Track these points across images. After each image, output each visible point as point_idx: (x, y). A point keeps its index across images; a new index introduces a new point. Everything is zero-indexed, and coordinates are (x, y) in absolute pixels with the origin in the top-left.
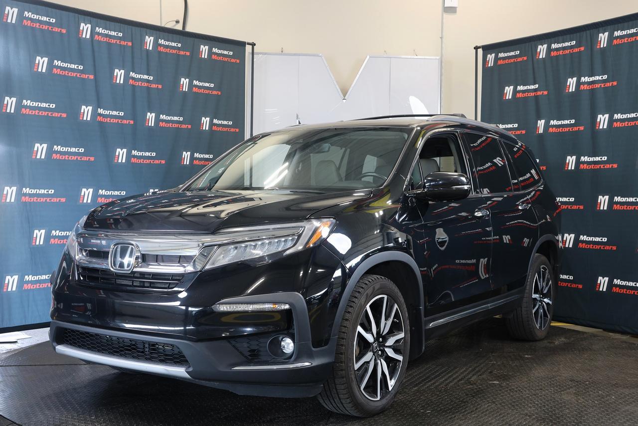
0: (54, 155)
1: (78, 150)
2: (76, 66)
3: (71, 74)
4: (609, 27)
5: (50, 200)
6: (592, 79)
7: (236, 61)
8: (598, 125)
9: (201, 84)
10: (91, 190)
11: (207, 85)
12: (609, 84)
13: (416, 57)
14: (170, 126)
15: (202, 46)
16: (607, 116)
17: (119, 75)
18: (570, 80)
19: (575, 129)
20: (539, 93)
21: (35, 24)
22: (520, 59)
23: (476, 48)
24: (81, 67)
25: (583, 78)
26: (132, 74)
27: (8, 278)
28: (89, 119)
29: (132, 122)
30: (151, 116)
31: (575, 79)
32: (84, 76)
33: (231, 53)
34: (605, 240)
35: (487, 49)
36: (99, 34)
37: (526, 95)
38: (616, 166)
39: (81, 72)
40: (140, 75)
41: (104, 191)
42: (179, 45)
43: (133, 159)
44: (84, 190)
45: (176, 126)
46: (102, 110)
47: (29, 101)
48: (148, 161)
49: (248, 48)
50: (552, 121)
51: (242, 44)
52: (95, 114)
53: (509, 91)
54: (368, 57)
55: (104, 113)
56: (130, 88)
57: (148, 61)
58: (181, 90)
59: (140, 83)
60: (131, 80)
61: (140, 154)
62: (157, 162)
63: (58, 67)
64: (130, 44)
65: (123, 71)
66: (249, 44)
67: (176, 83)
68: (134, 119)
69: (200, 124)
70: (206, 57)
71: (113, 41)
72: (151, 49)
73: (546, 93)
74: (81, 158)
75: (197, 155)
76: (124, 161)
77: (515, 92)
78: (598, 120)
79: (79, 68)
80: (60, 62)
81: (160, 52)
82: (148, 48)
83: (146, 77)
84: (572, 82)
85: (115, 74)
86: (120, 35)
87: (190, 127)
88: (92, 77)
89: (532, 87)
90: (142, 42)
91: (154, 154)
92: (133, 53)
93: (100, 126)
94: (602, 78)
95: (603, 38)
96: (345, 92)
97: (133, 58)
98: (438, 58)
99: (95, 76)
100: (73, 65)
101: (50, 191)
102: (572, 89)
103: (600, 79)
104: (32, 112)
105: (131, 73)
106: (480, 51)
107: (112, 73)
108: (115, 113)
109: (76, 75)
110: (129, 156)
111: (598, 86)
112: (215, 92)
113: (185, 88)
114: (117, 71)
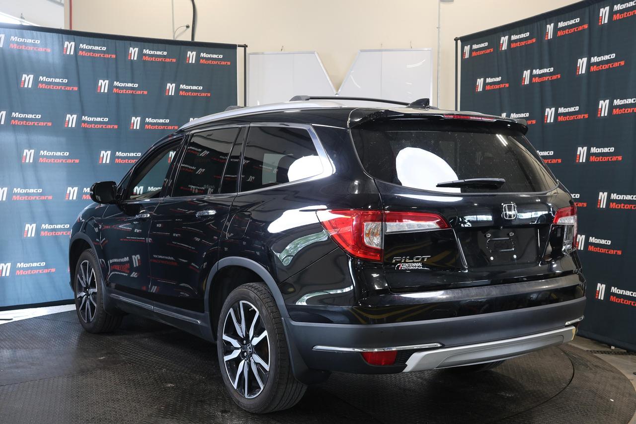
0: (41, 159)
1: (63, 154)
2: (61, 80)
3: (56, 87)
4: (554, 18)
5: (39, 198)
6: (542, 71)
7: (227, 63)
8: (545, 119)
9: (188, 87)
10: (76, 189)
11: (195, 88)
12: (554, 77)
13: (409, 49)
14: (156, 128)
15: (189, 53)
16: (553, 110)
17: (104, 85)
18: (525, 72)
19: (529, 122)
20: (502, 86)
21: (20, 47)
22: (488, 51)
23: (456, 40)
24: (65, 81)
25: (534, 71)
26: (116, 84)
27: (2, 265)
28: (74, 126)
29: (116, 127)
30: (136, 121)
31: (529, 71)
32: (68, 88)
33: (221, 56)
35: (466, 40)
36: (83, 50)
37: (493, 87)
38: (560, 162)
39: (66, 85)
40: (125, 84)
42: (165, 53)
43: (116, 159)
45: (162, 127)
46: (86, 117)
47: (17, 114)
48: (133, 161)
49: (240, 51)
50: (512, 114)
51: (233, 47)
52: (79, 121)
53: (480, 83)
54: (359, 52)
55: (88, 120)
56: (114, 96)
57: (133, 71)
58: (167, 94)
59: (124, 90)
60: (115, 89)
61: (125, 155)
63: (43, 82)
64: (114, 56)
65: (107, 82)
66: (240, 46)
67: (163, 88)
68: (118, 124)
70: (194, 62)
71: (97, 55)
72: (135, 59)
73: (507, 85)
74: (65, 161)
76: (108, 162)
77: (485, 84)
78: (546, 114)
80: (45, 77)
81: (145, 61)
82: (132, 59)
83: (130, 85)
84: (527, 74)
85: (100, 85)
86: (104, 49)
87: (176, 128)
88: (76, 89)
89: (497, 79)
90: (126, 53)
91: (139, 154)
92: (116, 64)
93: (84, 132)
95: (550, 28)
96: (337, 87)
97: (117, 68)
98: (430, 49)
99: (79, 88)
100: (58, 80)
101: (39, 190)
102: (526, 82)
103: (548, 71)
104: (20, 123)
105: (115, 82)
106: (459, 42)
107: (96, 83)
108: (99, 119)
109: (61, 88)
110: (113, 157)
111: (546, 79)
112: (203, 94)
113: (172, 92)
114: (101, 81)
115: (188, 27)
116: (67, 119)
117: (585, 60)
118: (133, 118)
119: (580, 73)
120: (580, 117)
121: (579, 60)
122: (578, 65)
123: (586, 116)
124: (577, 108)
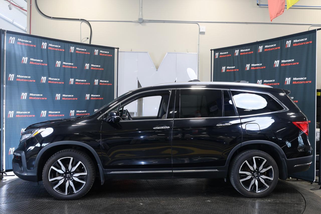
0: (30, 97)
1: (40, 95)
2: (40, 60)
3: (38, 64)
4: (263, 44)
5: (28, 116)
6: (256, 65)
11: (97, 66)
12: (262, 68)
13: (188, 53)
15: (95, 50)
17: (58, 63)
18: (247, 65)
20: (235, 70)
21: (22, 44)
22: (228, 56)
23: (211, 50)
24: (42, 61)
25: (252, 65)
26: (64, 63)
27: (10, 149)
28: (45, 82)
29: (63, 83)
30: (72, 80)
32: (43, 64)
33: (108, 52)
35: (216, 51)
36: (50, 47)
37: (230, 70)
39: (42, 63)
40: (68, 63)
41: (51, 112)
43: (63, 98)
44: (43, 111)
45: (83, 84)
46: (50, 78)
47: (19, 76)
48: (70, 99)
49: (116, 50)
51: (113, 49)
52: (47, 80)
53: (224, 68)
54: (167, 53)
56: (63, 69)
57: (72, 57)
58: (85, 69)
59: (68, 66)
60: (63, 65)
61: (67, 96)
62: (74, 99)
63: (32, 61)
64: (63, 50)
65: (60, 62)
66: (116, 48)
67: (84, 66)
69: (94, 82)
70: (97, 54)
71: (56, 49)
72: (73, 52)
73: (238, 70)
74: (41, 98)
75: (92, 95)
76: (59, 99)
77: (226, 69)
78: (258, 82)
79: (41, 61)
80: (33, 59)
81: (77, 53)
82: (71, 52)
83: (70, 64)
84: (248, 66)
86: (60, 47)
87: (89, 84)
88: (46, 65)
89: (233, 67)
90: (69, 49)
91: (72, 96)
92: (65, 54)
93: (49, 85)
94: (260, 65)
95: (261, 48)
96: (157, 68)
97: (65, 56)
98: (197, 53)
99: (48, 64)
100: (39, 60)
101: (28, 112)
102: (248, 69)
103: (259, 65)
104: (21, 80)
105: (64, 62)
106: (213, 51)
107: (55, 62)
108: (56, 79)
109: (40, 64)
110: (61, 97)
111: (258, 68)
112: (101, 69)
113: (88, 68)
114: (57, 62)
115: (88, 38)
116: (42, 79)
117: (278, 61)
118: (71, 79)
119: (276, 66)
120: (275, 84)
121: (275, 61)
122: (275, 63)
123: (278, 84)
124: (274, 81)
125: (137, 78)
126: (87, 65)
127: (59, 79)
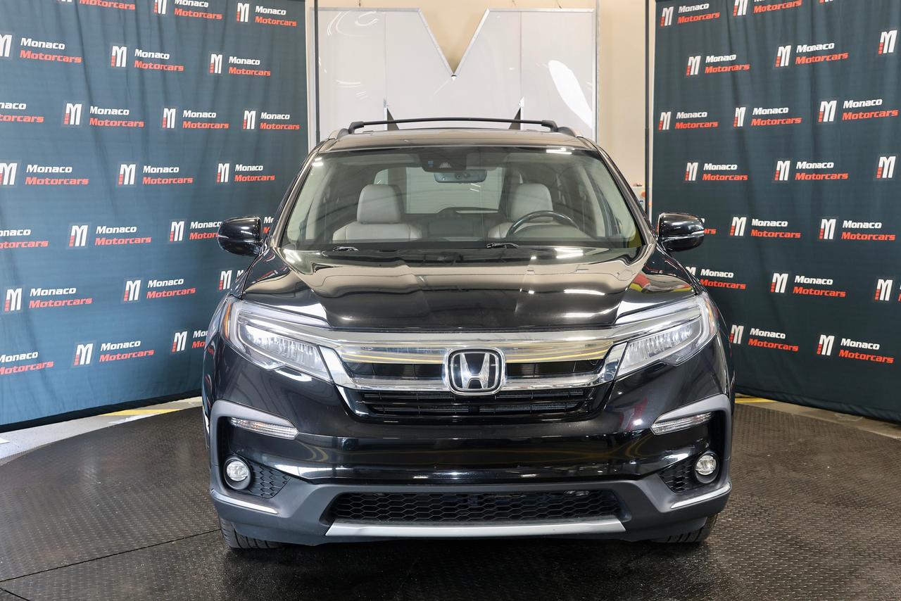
0: (28, 178)
1: (64, 170)
2: (55, 44)
3: (48, 57)
5: (26, 245)
6: (813, 48)
7: (292, 24)
8: (821, 117)
9: (241, 61)
10: (85, 228)
11: (250, 62)
12: (837, 57)
13: (560, 10)
15: (240, 5)
16: (834, 103)
17: (119, 54)
18: (781, 49)
19: (790, 121)
20: (738, 68)
22: (709, 16)
24: (62, 47)
25: (799, 47)
26: (139, 53)
28: (78, 123)
29: (141, 124)
30: (170, 114)
31: (789, 48)
32: (67, 59)
33: (284, 13)
34: (830, 282)
37: (718, 69)
38: (846, 177)
39: (63, 53)
40: (150, 53)
41: (104, 227)
42: (206, 5)
43: (145, 178)
44: (75, 228)
45: (207, 126)
46: (96, 108)
48: (168, 181)
50: (756, 109)
52: (86, 115)
53: (694, 62)
54: (488, 11)
55: (99, 113)
56: (137, 74)
57: (162, 33)
58: (212, 71)
59: (151, 64)
60: (137, 62)
61: (156, 170)
62: (181, 181)
63: (27, 48)
64: (132, 7)
65: (125, 49)
67: (204, 62)
68: (144, 120)
69: (242, 121)
70: (246, 21)
71: (108, 5)
72: (164, 12)
73: (747, 67)
74: (68, 182)
75: (239, 168)
76: (132, 182)
77: (703, 64)
78: (822, 109)
79: (60, 48)
80: (30, 40)
81: (177, 16)
82: (159, 12)
83: (159, 55)
84: (784, 52)
85: (114, 54)
87: (227, 126)
88: (78, 60)
89: (727, 58)
90: (151, 3)
91: (176, 170)
92: (137, 20)
93: (94, 133)
94: (827, 47)
96: (454, 66)
97: (138, 27)
98: (592, 10)
99: (84, 59)
100: (51, 44)
101: (25, 231)
102: (785, 62)
103: (824, 48)
105: (137, 50)
106: (652, 3)
107: (109, 51)
108: (115, 112)
109: (56, 58)
110: (140, 174)
111: (821, 59)
112: (262, 73)
113: (218, 69)
114: (115, 48)
116: (68, 112)
118: (166, 110)
119: (885, 52)
120: (884, 114)
121: (884, 34)
122: (882, 41)
123: (895, 113)
124: (879, 102)
125: (385, 102)
126: (216, 59)
127: (126, 112)
